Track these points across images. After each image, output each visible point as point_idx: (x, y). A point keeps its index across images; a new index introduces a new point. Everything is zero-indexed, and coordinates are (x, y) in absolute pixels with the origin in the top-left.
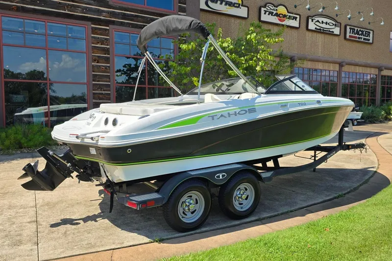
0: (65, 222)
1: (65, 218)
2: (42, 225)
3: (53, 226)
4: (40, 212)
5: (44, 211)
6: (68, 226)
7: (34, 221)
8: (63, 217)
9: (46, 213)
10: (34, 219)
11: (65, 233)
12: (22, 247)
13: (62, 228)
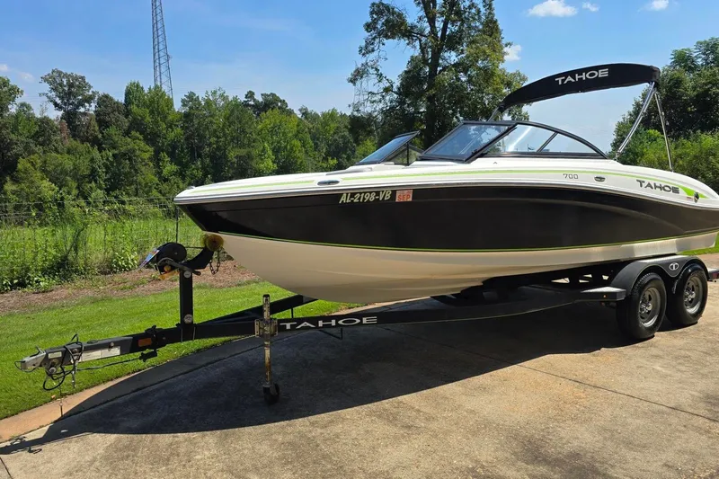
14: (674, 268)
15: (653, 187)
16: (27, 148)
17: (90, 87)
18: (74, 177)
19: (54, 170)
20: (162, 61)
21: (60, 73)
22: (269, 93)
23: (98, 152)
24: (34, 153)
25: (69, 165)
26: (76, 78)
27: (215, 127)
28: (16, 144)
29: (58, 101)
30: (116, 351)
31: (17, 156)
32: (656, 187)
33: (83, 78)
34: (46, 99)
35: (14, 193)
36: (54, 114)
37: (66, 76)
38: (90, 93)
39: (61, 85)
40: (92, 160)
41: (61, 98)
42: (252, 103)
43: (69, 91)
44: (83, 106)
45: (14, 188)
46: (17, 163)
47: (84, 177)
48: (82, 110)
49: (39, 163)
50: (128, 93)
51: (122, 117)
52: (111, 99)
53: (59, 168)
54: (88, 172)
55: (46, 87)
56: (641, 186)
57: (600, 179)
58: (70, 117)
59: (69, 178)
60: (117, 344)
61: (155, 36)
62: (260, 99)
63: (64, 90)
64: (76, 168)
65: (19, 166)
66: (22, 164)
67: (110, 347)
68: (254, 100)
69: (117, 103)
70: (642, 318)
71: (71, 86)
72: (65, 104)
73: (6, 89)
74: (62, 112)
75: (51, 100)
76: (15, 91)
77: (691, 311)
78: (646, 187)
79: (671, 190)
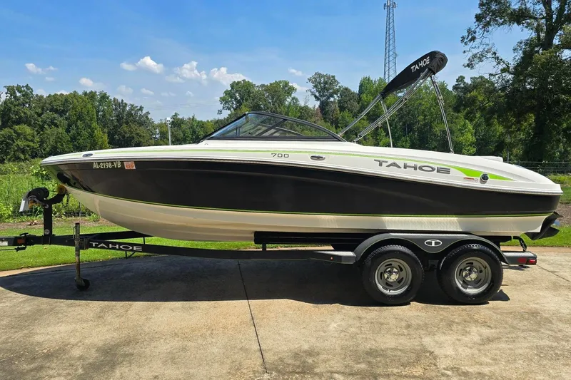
14: (433, 245)
15: (402, 166)
17: (338, 83)
20: (391, 58)
21: (320, 74)
22: (477, 76)
23: (334, 129)
26: (329, 78)
27: (423, 107)
29: (317, 94)
30: (6, 243)
32: (406, 166)
33: (333, 77)
34: (310, 93)
36: (314, 104)
37: (323, 76)
38: (338, 87)
39: (320, 83)
41: (319, 92)
42: (462, 85)
43: (324, 86)
44: (332, 96)
48: (332, 99)
50: (361, 86)
51: (355, 104)
52: (350, 91)
55: (311, 85)
56: (381, 165)
57: (319, 158)
58: (324, 106)
60: (6, 239)
61: (388, 40)
62: (470, 82)
63: (321, 86)
67: (3, 241)
68: (465, 83)
69: (353, 93)
70: (389, 285)
71: (325, 83)
72: (321, 96)
73: (287, 88)
74: (319, 102)
75: (313, 94)
76: (292, 89)
77: (471, 291)
78: (388, 166)
79: (433, 169)
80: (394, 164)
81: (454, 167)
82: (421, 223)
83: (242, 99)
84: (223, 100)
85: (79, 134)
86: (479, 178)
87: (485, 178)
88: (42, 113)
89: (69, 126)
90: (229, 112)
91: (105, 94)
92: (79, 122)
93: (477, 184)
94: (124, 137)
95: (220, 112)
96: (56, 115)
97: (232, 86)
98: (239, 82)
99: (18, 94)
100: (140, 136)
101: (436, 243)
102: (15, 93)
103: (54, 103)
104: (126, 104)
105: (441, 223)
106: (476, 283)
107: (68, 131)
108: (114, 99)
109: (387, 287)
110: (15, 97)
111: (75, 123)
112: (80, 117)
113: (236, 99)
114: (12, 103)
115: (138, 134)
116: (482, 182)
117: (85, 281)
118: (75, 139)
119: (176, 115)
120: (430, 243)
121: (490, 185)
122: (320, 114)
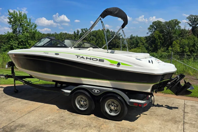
0: (171, 108)
1: (170, 110)
2: (182, 110)
3: (177, 108)
4: (182, 117)
5: (179, 117)
6: (170, 106)
7: (186, 113)
8: (171, 110)
9: (178, 116)
10: (185, 114)
11: (173, 104)
12: (191, 104)
13: (173, 106)
14: (96, 92)
15: (85, 58)
16: (176, 38)
18: (188, 46)
19: (183, 44)
21: (192, 15)
24: (178, 39)
25: (187, 43)
28: (174, 37)
29: (191, 24)
31: (173, 40)
32: (87, 58)
35: (171, 50)
37: (194, 16)
39: (192, 19)
40: (195, 41)
41: (192, 23)
45: (171, 49)
46: (173, 42)
47: (191, 46)
49: (179, 42)
53: (184, 44)
54: (193, 44)
55: (188, 20)
56: (78, 57)
57: (57, 54)
58: (194, 29)
59: (186, 46)
63: (193, 20)
64: (189, 43)
65: (173, 43)
66: (174, 42)
70: (81, 106)
71: (195, 19)
72: (192, 24)
73: (176, 22)
74: (192, 27)
75: (188, 24)
76: (179, 22)
77: (113, 114)
78: (80, 58)
79: (97, 60)
80: (83, 57)
81: (106, 59)
82: (96, 82)
83: (157, 28)
84: (149, 29)
85: (99, 43)
86: (116, 64)
87: (119, 64)
88: (90, 37)
89: (96, 40)
90: (151, 33)
91: (108, 29)
92: (99, 39)
93: (115, 67)
94: (113, 44)
95: (148, 33)
96: (94, 37)
97: (153, 23)
98: (156, 22)
99: (84, 31)
100: (119, 43)
101: (97, 91)
102: (83, 31)
103: (94, 34)
104: (115, 32)
105: (103, 83)
106: (116, 111)
107: (96, 42)
108: (111, 31)
109: (81, 107)
110: (83, 32)
111: (98, 39)
112: (99, 38)
113: (154, 28)
114: (82, 34)
115: (118, 42)
116: (117, 66)
117: (17, 90)
118: (98, 45)
119: (132, 35)
120: (95, 91)
121: (120, 68)
122: (191, 32)
